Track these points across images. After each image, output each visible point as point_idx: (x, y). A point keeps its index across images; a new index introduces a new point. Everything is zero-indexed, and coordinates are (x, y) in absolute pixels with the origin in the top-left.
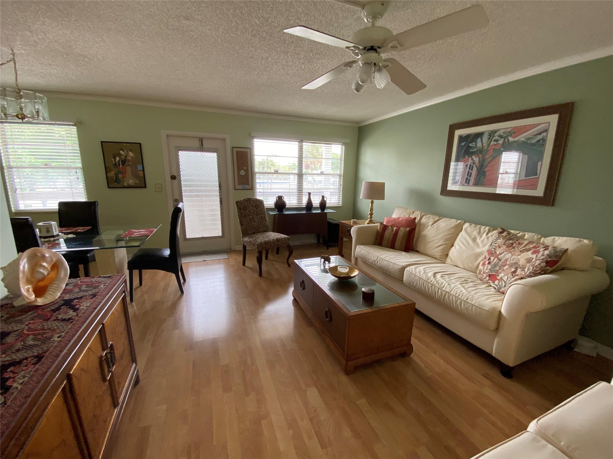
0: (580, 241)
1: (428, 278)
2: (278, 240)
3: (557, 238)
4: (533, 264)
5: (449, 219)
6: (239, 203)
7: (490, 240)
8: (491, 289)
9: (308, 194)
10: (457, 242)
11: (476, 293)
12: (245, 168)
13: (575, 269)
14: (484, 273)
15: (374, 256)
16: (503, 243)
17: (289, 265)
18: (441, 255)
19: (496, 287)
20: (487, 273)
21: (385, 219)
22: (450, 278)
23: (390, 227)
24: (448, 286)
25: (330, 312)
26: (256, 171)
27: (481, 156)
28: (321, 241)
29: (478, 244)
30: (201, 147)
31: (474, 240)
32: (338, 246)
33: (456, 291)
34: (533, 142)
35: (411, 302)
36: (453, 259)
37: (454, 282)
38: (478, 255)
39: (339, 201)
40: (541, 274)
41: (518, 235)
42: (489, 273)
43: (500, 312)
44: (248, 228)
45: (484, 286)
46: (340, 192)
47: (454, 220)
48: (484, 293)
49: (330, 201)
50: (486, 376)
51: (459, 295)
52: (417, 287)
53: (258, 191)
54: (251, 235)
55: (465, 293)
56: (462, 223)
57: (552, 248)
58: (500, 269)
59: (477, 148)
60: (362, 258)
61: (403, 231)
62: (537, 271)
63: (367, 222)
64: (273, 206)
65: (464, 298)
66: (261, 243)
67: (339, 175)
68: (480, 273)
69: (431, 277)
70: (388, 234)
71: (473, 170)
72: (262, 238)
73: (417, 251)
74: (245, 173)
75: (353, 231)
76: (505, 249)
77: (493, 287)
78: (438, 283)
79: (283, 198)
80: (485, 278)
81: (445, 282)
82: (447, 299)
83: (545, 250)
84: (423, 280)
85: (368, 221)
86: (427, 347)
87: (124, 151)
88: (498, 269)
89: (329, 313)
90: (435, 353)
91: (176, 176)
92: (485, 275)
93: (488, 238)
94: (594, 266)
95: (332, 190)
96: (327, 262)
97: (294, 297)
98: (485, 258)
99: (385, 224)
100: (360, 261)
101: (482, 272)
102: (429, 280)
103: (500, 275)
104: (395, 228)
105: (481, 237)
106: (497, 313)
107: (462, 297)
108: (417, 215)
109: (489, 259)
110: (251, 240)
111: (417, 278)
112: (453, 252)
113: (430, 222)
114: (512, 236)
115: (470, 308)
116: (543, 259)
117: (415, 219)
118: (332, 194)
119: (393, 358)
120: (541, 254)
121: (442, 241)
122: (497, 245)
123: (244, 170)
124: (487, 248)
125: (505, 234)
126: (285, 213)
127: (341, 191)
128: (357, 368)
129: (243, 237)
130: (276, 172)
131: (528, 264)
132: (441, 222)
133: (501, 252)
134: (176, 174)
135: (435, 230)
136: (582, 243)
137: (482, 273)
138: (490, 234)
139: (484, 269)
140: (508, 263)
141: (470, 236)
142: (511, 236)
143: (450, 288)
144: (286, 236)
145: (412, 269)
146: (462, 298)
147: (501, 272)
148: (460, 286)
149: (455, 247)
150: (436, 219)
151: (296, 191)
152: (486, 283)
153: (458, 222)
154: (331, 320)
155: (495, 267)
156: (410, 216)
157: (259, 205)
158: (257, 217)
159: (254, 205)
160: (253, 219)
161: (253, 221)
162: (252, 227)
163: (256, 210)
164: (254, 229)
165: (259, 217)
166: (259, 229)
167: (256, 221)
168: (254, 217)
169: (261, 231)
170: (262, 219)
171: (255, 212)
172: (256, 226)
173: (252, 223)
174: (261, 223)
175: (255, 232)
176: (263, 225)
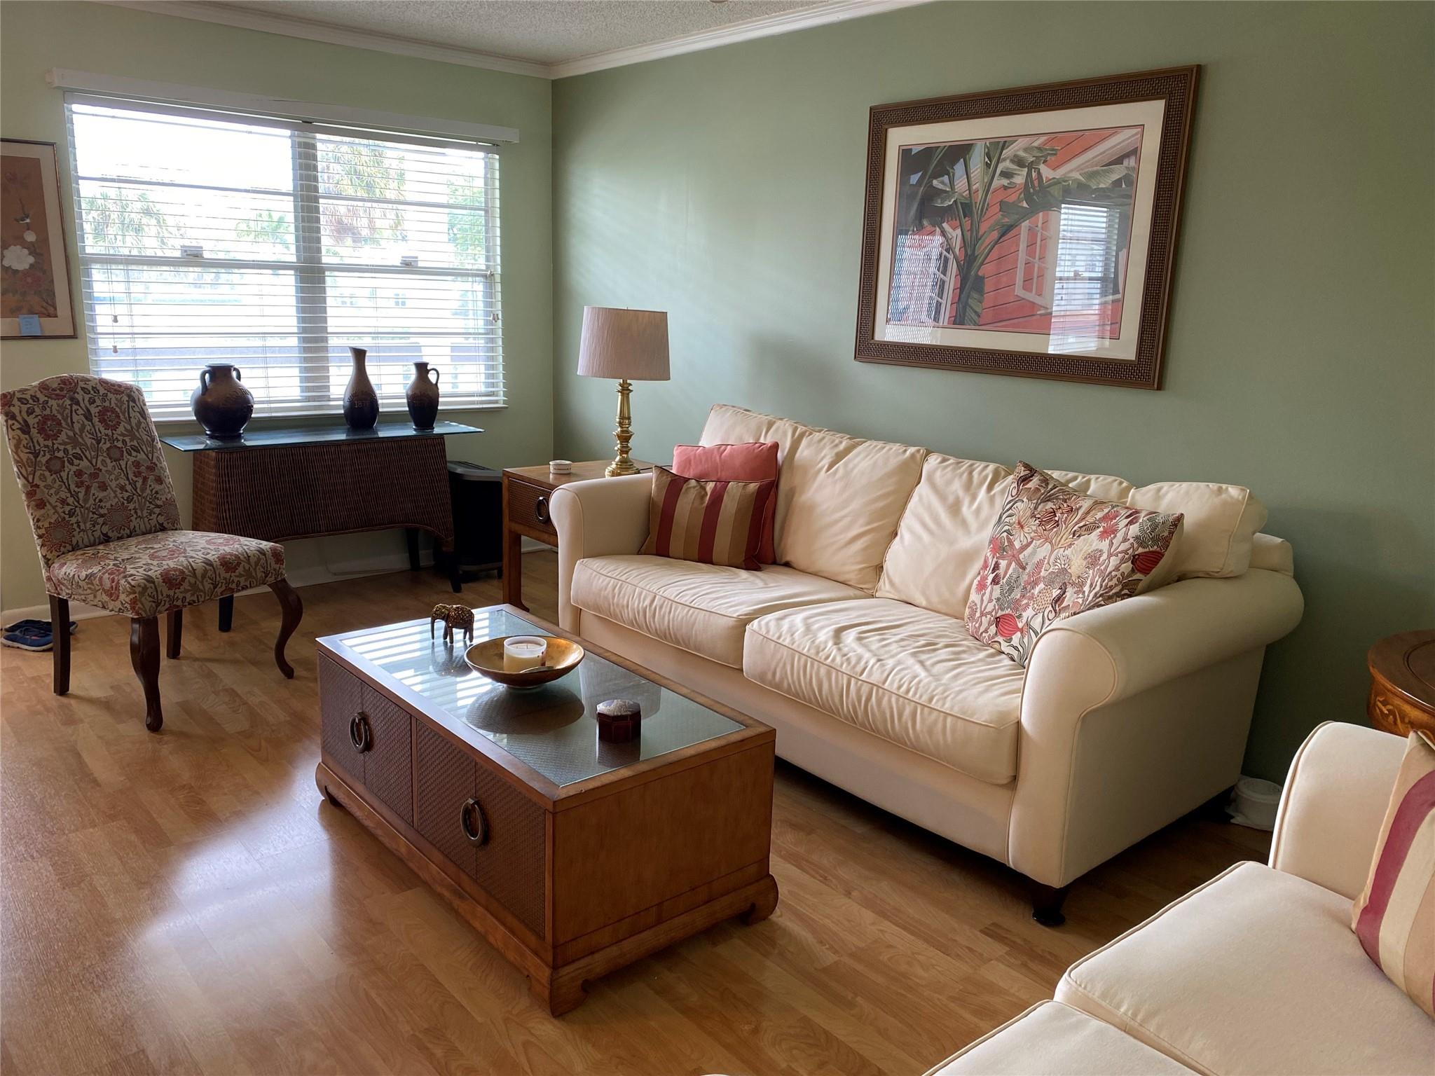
0: (1220, 490)
1: (818, 647)
2: (229, 564)
3: (1166, 486)
4: (1102, 568)
5: (880, 444)
6: (15, 402)
7: (999, 504)
8: (1000, 661)
9: (350, 354)
10: (909, 522)
11: (956, 677)
12: (30, 237)
13: (1209, 576)
14: (982, 614)
15: (640, 594)
16: (1029, 513)
17: (288, 672)
18: (861, 570)
19: (1015, 654)
20: (990, 613)
21: (675, 453)
22: (884, 639)
23: (693, 483)
24: (876, 667)
25: (481, 809)
26: (89, 250)
27: (967, 223)
28: (425, 558)
29: (964, 523)
31: (955, 509)
32: (500, 576)
33: (898, 677)
34: (1102, 186)
35: (762, 729)
36: (896, 580)
37: (895, 651)
38: (965, 559)
39: (493, 385)
40: (1123, 597)
41: (1070, 485)
42: (996, 613)
43: (1019, 723)
44: (74, 520)
45: (982, 655)
46: (492, 349)
47: (896, 447)
48: (979, 675)
49: (455, 385)
50: (992, 932)
51: (908, 691)
52: (785, 685)
53: (104, 343)
54: (90, 551)
55: (926, 681)
56: (918, 456)
57: (1148, 515)
58: (1023, 596)
59: (956, 196)
60: (597, 608)
61: (737, 493)
62: (1111, 588)
63: (610, 469)
64: (188, 414)
65: (921, 697)
66: (149, 580)
67: (485, 276)
68: (972, 616)
69: (826, 642)
70: (687, 506)
71: (948, 273)
72: (152, 557)
73: (787, 565)
74: (31, 260)
75: (559, 505)
76: (1036, 532)
77: (1008, 654)
78: (848, 659)
79: (234, 374)
80: (986, 631)
81: (867, 655)
82: (875, 707)
83: (1131, 523)
84: (803, 658)
85: (614, 466)
86: (825, 880)
88: (1018, 597)
89: (478, 814)
90: (848, 894)
92: (985, 620)
93: (992, 500)
94: (1257, 562)
95: (460, 340)
96: (458, 634)
97: (325, 791)
98: (985, 566)
99: (674, 471)
100: (588, 620)
101: (979, 610)
102: (821, 654)
103: (1024, 614)
104: (710, 487)
105: (974, 498)
106: (1011, 731)
107: (915, 693)
108: (781, 434)
109: (996, 567)
110: (95, 569)
111: (785, 652)
112: (898, 557)
113: (822, 459)
114: (1052, 489)
115: (940, 725)
116: (1125, 552)
117: (775, 447)
118: (459, 355)
119: (713, 932)
120: (1120, 535)
121: (862, 521)
122: (1014, 519)
123: (25, 245)
124: (988, 533)
125: (1033, 483)
126: (248, 443)
127: (500, 342)
128: (591, 987)
129: (49, 563)
130: (193, 258)
131: (1091, 572)
132: (859, 454)
133: (1025, 543)
135: (838, 487)
136: (1224, 496)
137: (978, 614)
138: (998, 488)
139: (982, 600)
140: (1043, 573)
141: (942, 496)
142: (1050, 487)
143: (883, 672)
144: (266, 545)
145: (767, 624)
146: (918, 696)
147: (1027, 605)
148: (911, 661)
149: (901, 537)
150: (842, 447)
151: (293, 341)
152: (988, 645)
153: (908, 453)
154: (486, 839)
155: (1011, 590)
156: (759, 439)
157: (121, 412)
158: (112, 464)
159: (94, 410)
160: (94, 476)
161: (98, 482)
162: (91, 513)
163: (107, 435)
164: (102, 523)
165: (126, 464)
166: (131, 521)
167: (113, 484)
168: (101, 467)
169: (137, 529)
170: (140, 473)
171: (105, 443)
172: (112, 506)
173: (94, 495)
174: (136, 490)
175: (108, 537)
176: (148, 499)
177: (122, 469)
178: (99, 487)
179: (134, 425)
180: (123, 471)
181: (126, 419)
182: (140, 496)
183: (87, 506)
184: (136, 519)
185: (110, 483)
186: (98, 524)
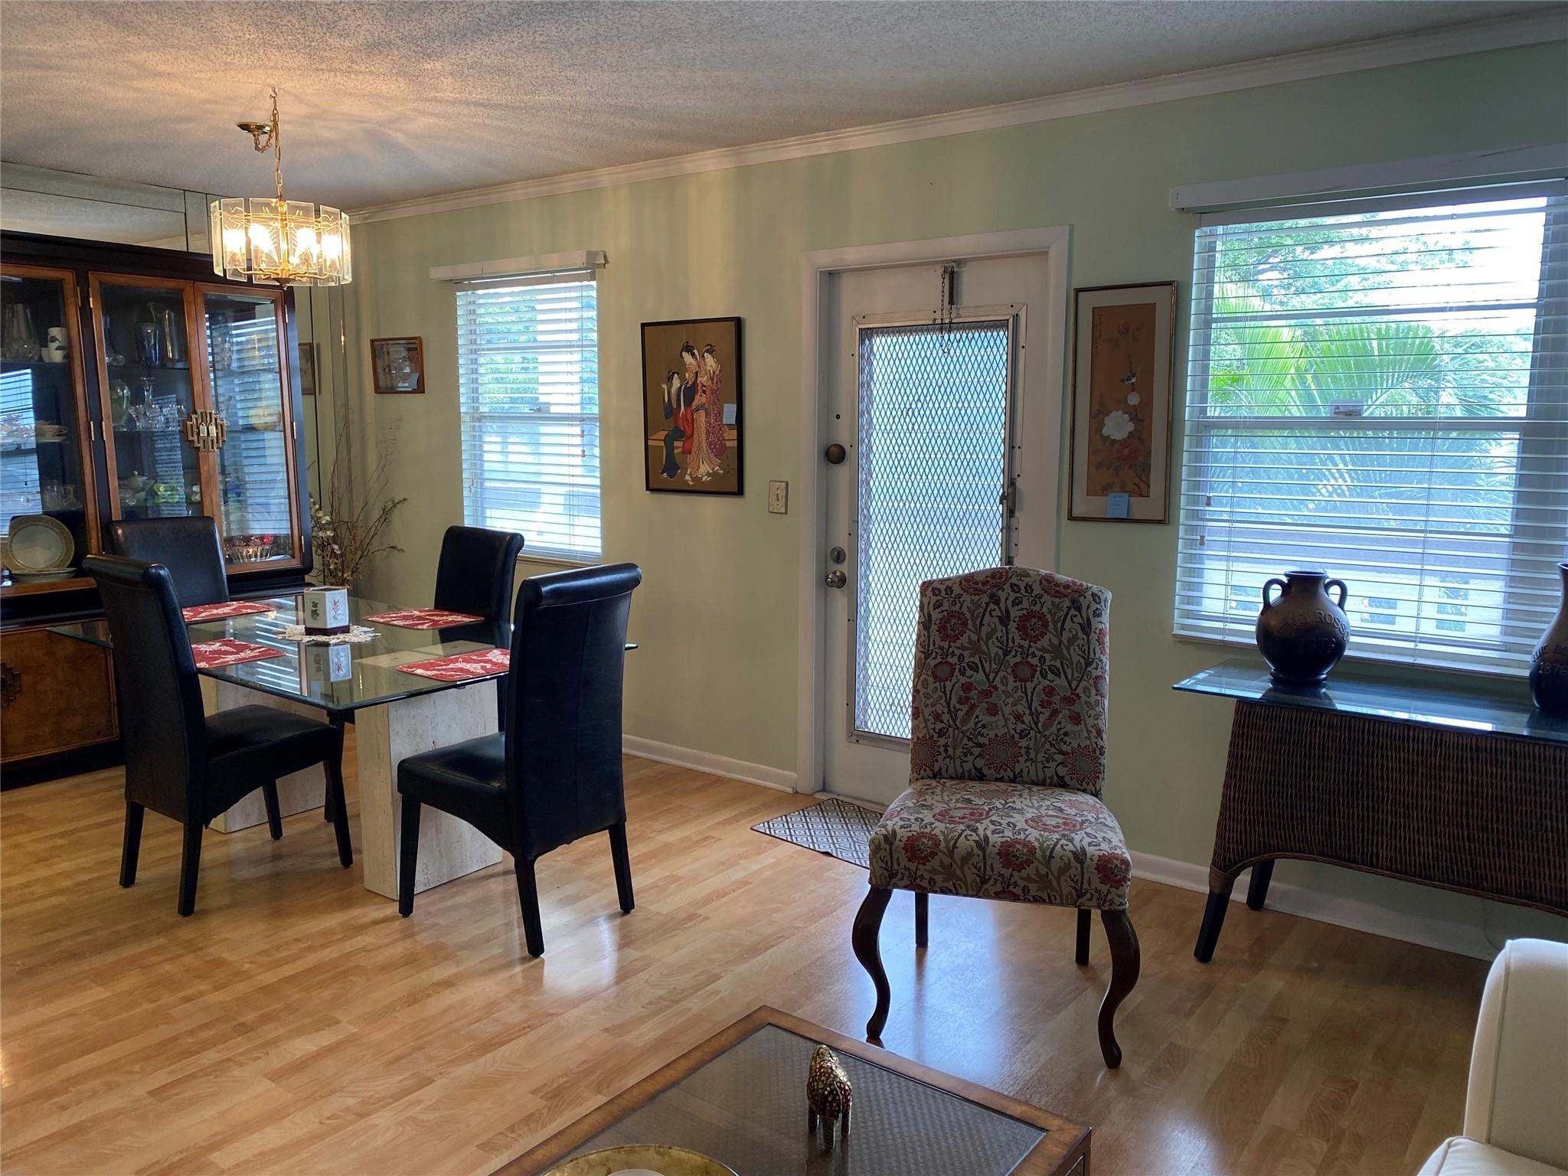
12: (1134, 400)
30: (947, 305)
74: (1131, 427)
87: (693, 355)
91: (847, 448)
123: (1127, 409)
130: (1343, 417)
134: (844, 440)
157: (1053, 620)
158: (1016, 684)
159: (1015, 613)
160: (986, 694)
161: (987, 703)
162: (966, 738)
163: (1021, 646)
164: (977, 754)
165: (1035, 688)
166: (1018, 762)
167: (1007, 710)
168: (999, 685)
169: (1025, 774)
170: (1050, 703)
171: (1015, 656)
172: (996, 735)
173: (977, 717)
174: (1036, 724)
175: (983, 774)
176: (1051, 739)
177: (1026, 693)
178: (987, 709)
179: (1065, 640)
180: (1027, 696)
181: (1056, 631)
182: (1039, 732)
183: (964, 728)
184: (1026, 761)
185: (1004, 707)
186: (972, 754)
